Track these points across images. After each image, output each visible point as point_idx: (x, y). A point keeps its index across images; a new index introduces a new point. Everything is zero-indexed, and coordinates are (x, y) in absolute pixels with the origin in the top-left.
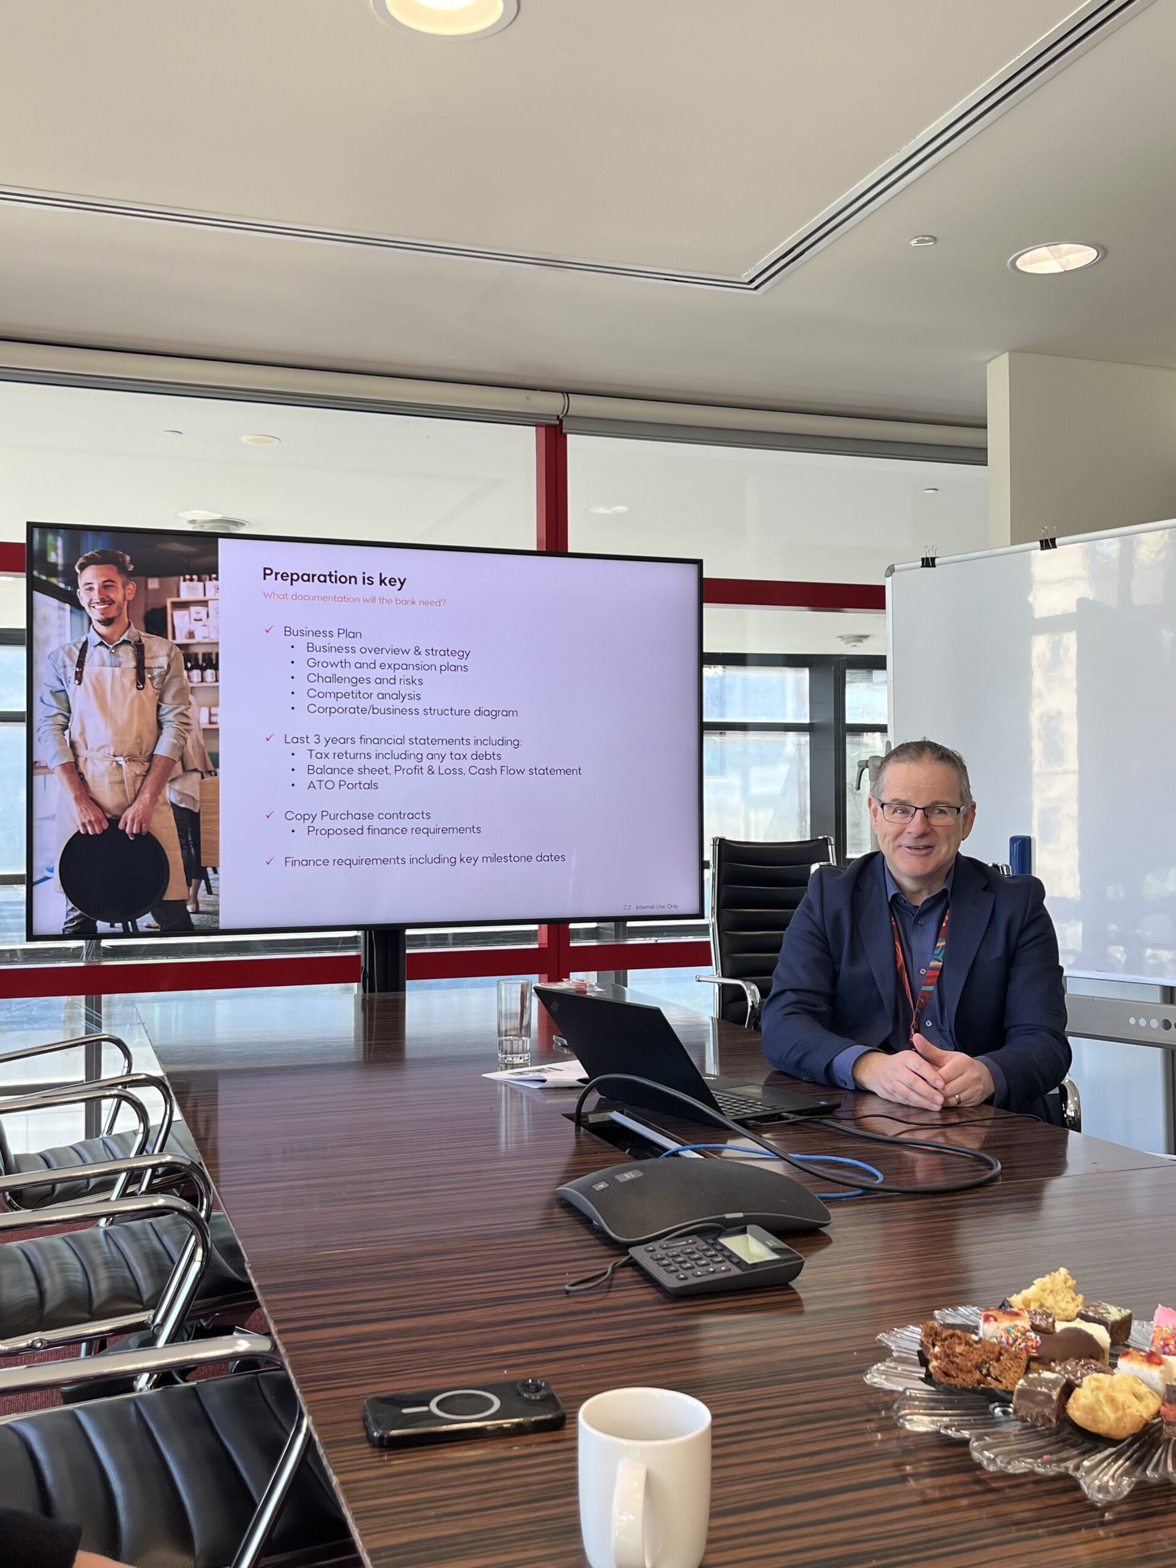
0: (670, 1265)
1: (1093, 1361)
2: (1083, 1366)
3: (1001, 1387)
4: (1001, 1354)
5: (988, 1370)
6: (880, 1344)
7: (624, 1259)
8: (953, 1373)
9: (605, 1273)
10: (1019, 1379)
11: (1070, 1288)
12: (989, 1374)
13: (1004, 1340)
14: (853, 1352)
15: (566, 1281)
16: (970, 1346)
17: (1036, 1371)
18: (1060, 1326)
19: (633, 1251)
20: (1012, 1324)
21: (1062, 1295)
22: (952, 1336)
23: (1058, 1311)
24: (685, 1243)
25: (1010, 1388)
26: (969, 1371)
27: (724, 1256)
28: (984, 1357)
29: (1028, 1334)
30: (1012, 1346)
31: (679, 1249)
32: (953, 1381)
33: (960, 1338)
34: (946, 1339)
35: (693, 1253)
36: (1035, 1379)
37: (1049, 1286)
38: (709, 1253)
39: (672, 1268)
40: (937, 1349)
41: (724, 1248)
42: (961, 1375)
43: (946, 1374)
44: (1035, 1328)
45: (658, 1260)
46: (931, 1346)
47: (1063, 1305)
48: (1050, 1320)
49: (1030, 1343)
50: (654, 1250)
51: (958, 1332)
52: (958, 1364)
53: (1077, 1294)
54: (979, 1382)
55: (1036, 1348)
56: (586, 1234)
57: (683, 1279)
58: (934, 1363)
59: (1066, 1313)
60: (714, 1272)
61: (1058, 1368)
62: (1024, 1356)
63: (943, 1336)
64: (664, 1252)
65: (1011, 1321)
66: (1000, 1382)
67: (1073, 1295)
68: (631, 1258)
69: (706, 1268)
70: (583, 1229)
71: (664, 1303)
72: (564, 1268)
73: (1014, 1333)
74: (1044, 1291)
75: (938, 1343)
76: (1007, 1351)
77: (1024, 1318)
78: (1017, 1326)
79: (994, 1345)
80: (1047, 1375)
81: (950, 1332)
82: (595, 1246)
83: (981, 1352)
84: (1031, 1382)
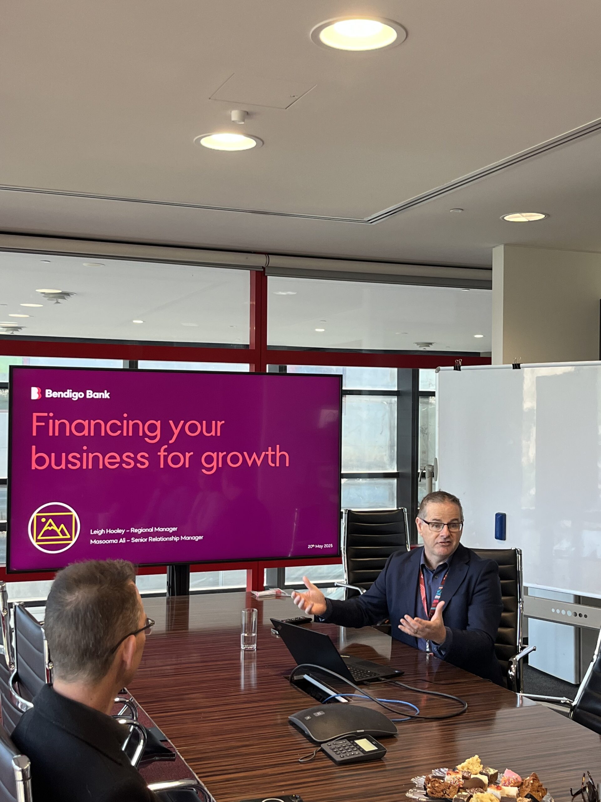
0: (337, 751)
1: (480, 789)
2: (476, 790)
3: (449, 797)
4: (450, 787)
5: (446, 792)
6: (412, 782)
7: (320, 748)
8: (434, 793)
9: (313, 754)
10: (455, 794)
11: (478, 762)
12: (446, 793)
13: (452, 782)
14: (403, 785)
15: (299, 757)
16: (440, 784)
17: (461, 792)
18: (472, 776)
19: (322, 745)
20: (455, 776)
21: (475, 765)
22: (435, 781)
23: (474, 771)
24: (342, 742)
25: (452, 798)
26: (440, 792)
27: (357, 748)
28: (445, 788)
29: (460, 780)
30: (454, 783)
31: (340, 745)
32: (434, 796)
33: (437, 781)
34: (432, 782)
35: (345, 747)
36: (460, 795)
37: (471, 762)
38: (351, 747)
39: (338, 753)
40: (430, 785)
41: (357, 745)
42: (437, 794)
43: (432, 793)
44: (464, 778)
45: (332, 749)
46: (427, 784)
47: (475, 768)
48: (470, 774)
49: (460, 783)
50: (331, 745)
51: (437, 779)
52: (436, 790)
53: (481, 764)
54: (442, 796)
55: (462, 784)
56: (303, 738)
57: (342, 757)
58: (428, 790)
59: (476, 771)
60: (354, 755)
61: (468, 791)
62: (457, 787)
63: (432, 780)
64: (334, 746)
65: (455, 775)
66: (449, 796)
67: (479, 765)
68: (322, 748)
69: (350, 753)
70: (301, 735)
71: (336, 766)
72: (296, 752)
73: (456, 779)
74: (469, 763)
75: (430, 783)
76: (452, 786)
77: (460, 774)
78: (457, 777)
79: (448, 783)
80: (464, 793)
81: (434, 779)
82: (307, 742)
83: (444, 786)
84: (459, 796)
